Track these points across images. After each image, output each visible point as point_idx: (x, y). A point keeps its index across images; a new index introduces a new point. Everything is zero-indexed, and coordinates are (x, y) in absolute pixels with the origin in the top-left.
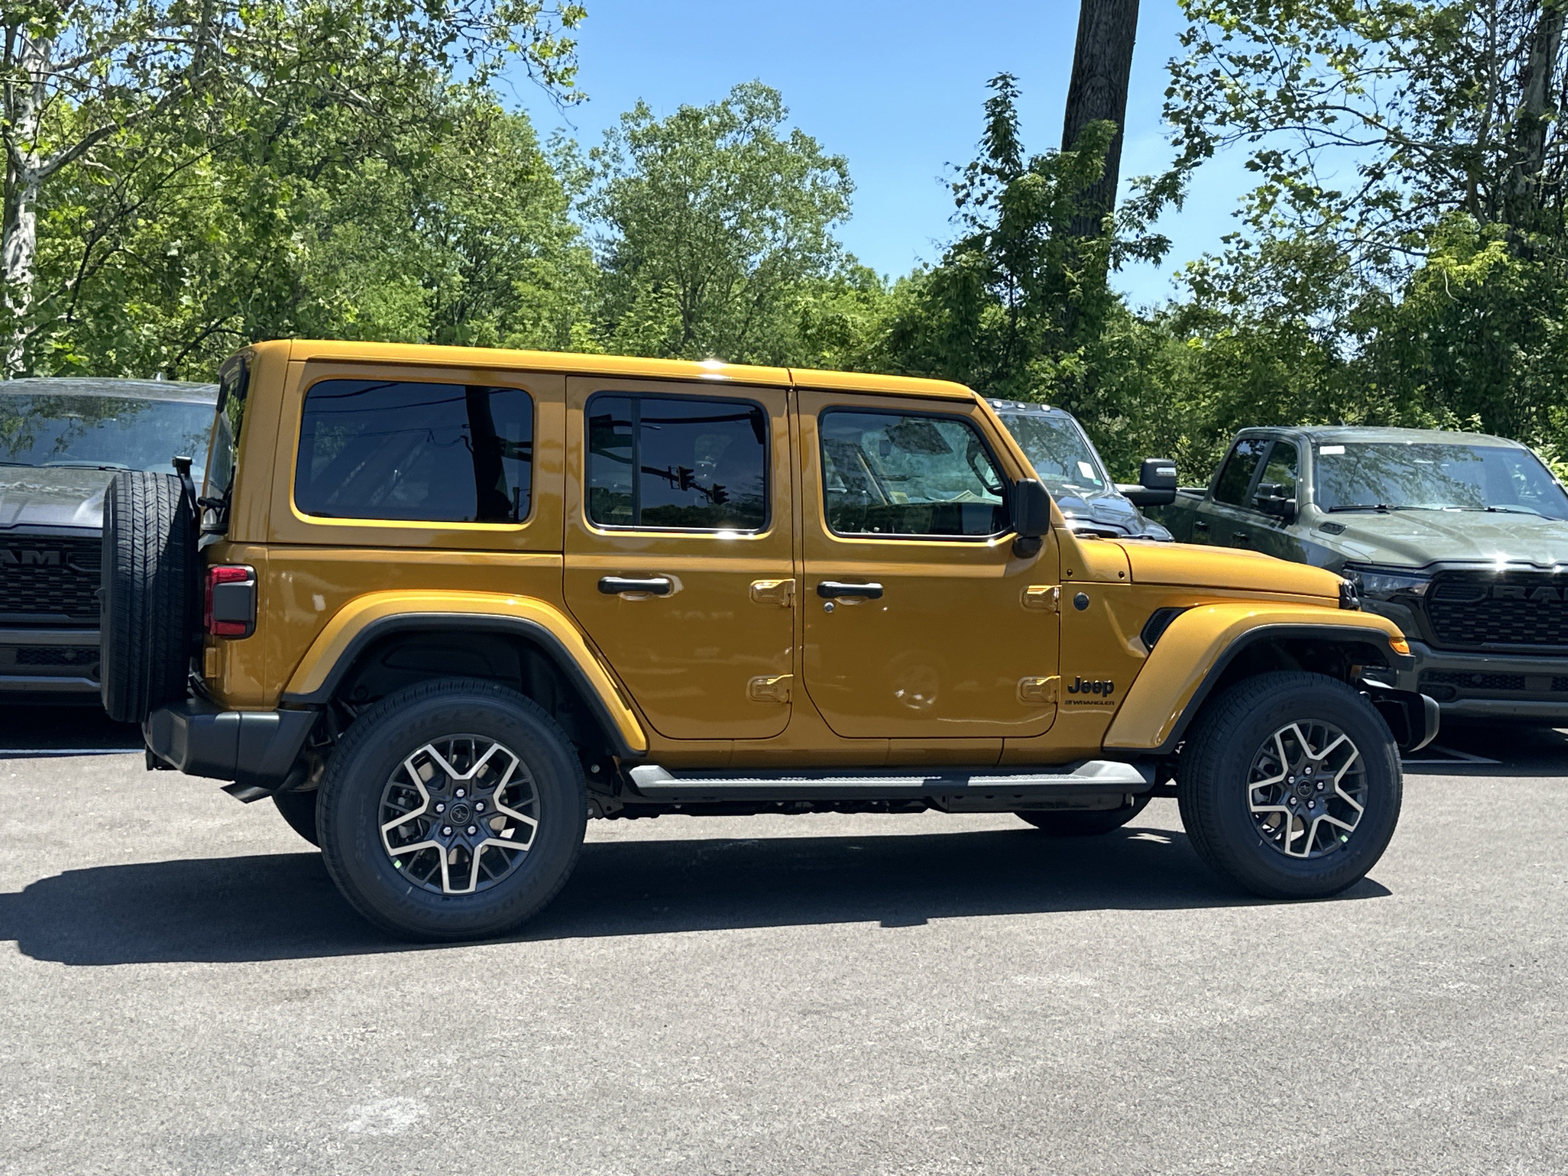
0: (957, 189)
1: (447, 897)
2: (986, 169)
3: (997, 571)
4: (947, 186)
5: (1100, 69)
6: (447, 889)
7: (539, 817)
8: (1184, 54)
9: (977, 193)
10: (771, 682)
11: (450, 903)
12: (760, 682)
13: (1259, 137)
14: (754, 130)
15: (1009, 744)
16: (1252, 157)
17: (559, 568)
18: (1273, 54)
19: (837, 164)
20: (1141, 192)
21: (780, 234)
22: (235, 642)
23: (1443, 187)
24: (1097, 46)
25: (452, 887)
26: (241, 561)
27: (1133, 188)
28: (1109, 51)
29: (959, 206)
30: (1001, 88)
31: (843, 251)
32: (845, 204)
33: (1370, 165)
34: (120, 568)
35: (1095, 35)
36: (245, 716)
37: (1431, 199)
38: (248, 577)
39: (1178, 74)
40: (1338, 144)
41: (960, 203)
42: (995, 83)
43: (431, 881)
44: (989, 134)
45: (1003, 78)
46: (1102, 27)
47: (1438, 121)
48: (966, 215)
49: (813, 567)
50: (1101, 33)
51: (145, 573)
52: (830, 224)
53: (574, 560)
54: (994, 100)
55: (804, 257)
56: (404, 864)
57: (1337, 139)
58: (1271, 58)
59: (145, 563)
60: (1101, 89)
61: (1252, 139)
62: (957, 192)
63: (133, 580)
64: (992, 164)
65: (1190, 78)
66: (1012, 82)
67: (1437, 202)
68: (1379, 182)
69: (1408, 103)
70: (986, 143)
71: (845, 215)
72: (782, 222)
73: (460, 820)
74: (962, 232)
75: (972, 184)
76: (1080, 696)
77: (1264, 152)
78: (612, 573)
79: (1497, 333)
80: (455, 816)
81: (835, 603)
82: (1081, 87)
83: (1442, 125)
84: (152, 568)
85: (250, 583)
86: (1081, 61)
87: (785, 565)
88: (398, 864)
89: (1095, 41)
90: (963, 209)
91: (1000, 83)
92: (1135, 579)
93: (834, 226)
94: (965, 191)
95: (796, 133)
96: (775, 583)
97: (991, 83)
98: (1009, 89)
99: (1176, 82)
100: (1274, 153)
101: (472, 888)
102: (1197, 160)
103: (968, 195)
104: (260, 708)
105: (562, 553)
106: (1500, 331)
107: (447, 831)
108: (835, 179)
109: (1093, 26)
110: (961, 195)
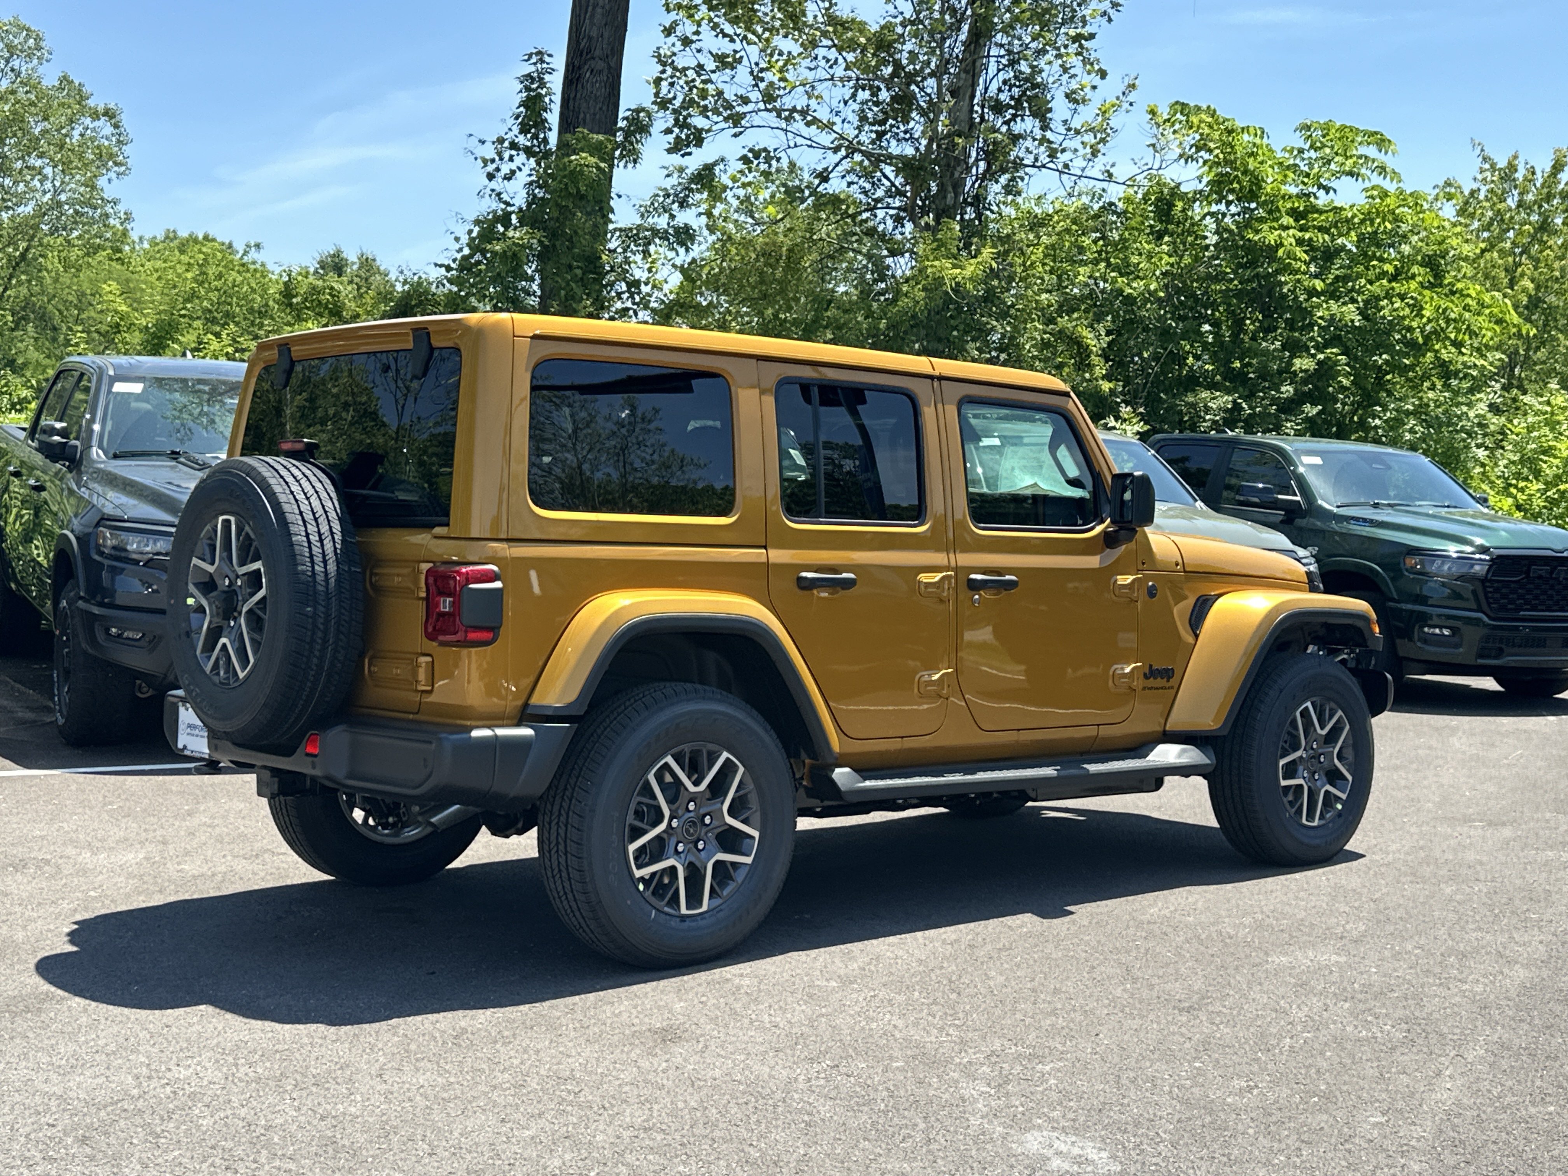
0: (485, 162)
1: (684, 918)
2: (514, 146)
3: (1093, 562)
4: (476, 159)
5: (598, 53)
6: (684, 910)
7: (758, 825)
8: (668, 44)
9: (505, 169)
10: (935, 677)
11: (687, 924)
12: (926, 678)
13: (741, 133)
14: (12, 70)
15: (1104, 731)
16: (745, 152)
17: (763, 563)
18: (743, 53)
19: (109, 114)
20: (674, 180)
21: (48, 185)
22: (473, 650)
23: (880, 193)
24: (595, 28)
25: (688, 908)
26: (476, 559)
27: (668, 176)
28: (606, 35)
29: (490, 180)
30: (535, 64)
31: (121, 208)
32: (121, 158)
33: (820, 168)
34: (300, 568)
35: (592, 16)
36: (501, 732)
37: (869, 204)
38: (491, 577)
39: (664, 64)
40: (810, 146)
41: (491, 177)
42: (530, 56)
43: (669, 904)
44: (522, 109)
45: (540, 53)
46: (599, 10)
47: (876, 132)
48: (493, 190)
49: (965, 559)
50: (598, 16)
51: (326, 573)
52: (106, 178)
53: (778, 556)
54: (529, 76)
55: (77, 212)
56: (647, 886)
57: (809, 143)
58: (741, 57)
59: (325, 562)
60: (600, 72)
61: (735, 135)
62: (485, 165)
63: (315, 581)
64: (522, 140)
65: (675, 69)
66: (547, 59)
67: (875, 208)
68: (826, 185)
69: (850, 112)
70: (517, 118)
71: (123, 168)
72: (48, 171)
73: (692, 835)
74: (489, 206)
75: (501, 159)
76: (1151, 682)
77: (756, 148)
78: (809, 568)
79: (955, 333)
80: (687, 831)
81: (980, 595)
82: (579, 68)
83: (880, 135)
84: (332, 567)
85: (498, 584)
86: (578, 43)
87: (939, 558)
88: (641, 887)
89: (592, 24)
90: (493, 184)
91: (534, 59)
92: (1187, 569)
93: (110, 181)
94: (494, 166)
95: (64, 77)
96: (938, 576)
97: (526, 57)
98: (545, 65)
99: (664, 72)
100: (765, 150)
101: (705, 907)
102: (689, 150)
103: (498, 170)
104: (500, 722)
105: (765, 547)
106: (958, 331)
107: (681, 847)
108: (108, 130)
109: (590, 9)
110: (491, 168)
